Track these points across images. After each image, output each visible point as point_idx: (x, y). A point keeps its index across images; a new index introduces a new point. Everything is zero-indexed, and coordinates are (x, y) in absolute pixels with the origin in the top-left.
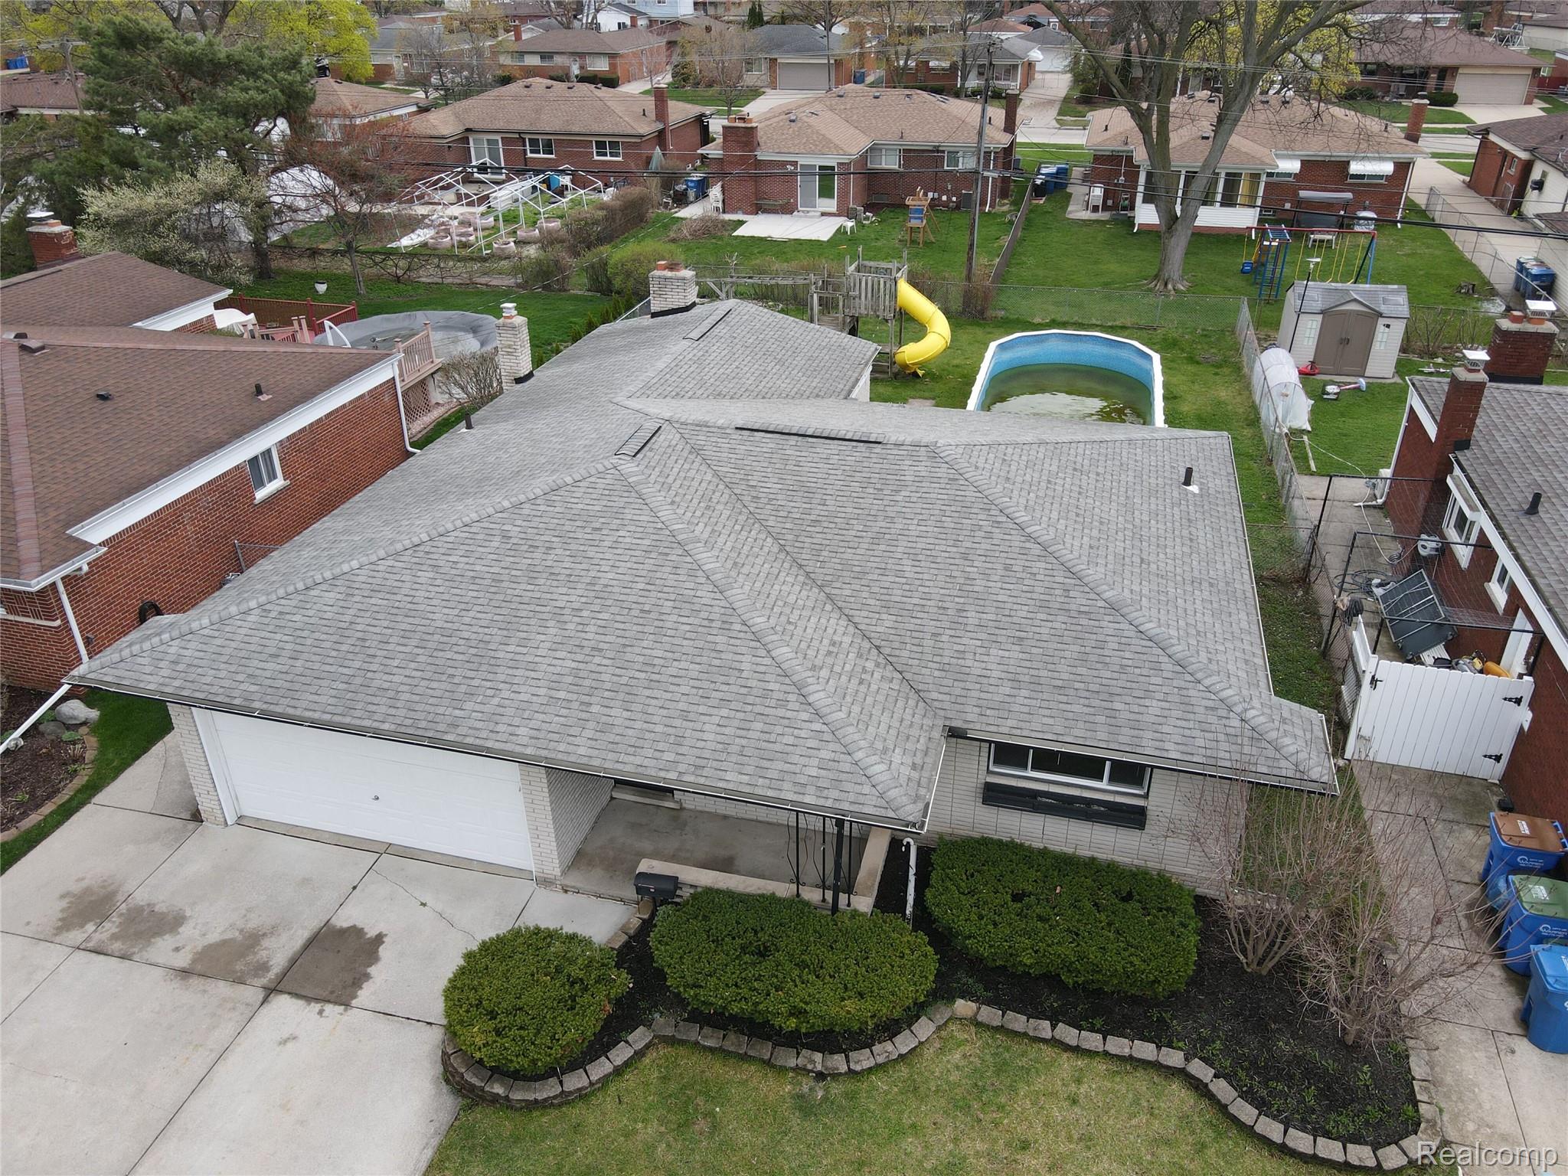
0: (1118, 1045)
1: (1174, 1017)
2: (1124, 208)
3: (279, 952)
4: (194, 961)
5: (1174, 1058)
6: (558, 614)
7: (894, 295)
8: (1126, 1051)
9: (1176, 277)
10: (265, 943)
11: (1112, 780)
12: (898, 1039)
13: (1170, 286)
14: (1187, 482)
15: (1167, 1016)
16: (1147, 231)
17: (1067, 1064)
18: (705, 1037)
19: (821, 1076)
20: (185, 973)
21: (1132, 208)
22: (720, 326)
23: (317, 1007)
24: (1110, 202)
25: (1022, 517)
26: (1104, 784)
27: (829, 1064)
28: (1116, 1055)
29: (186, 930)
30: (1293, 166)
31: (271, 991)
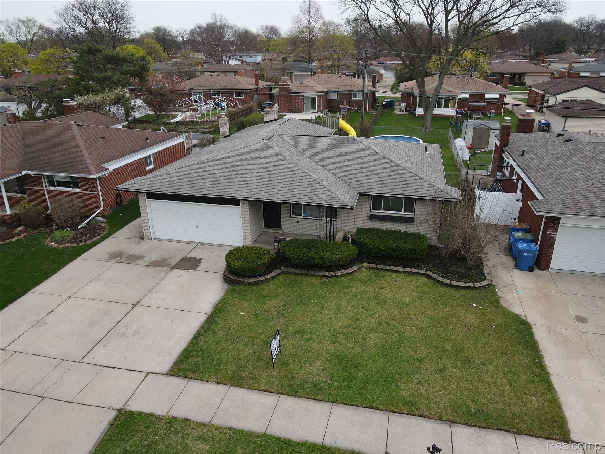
0: (407, 270)
1: (422, 265)
2: (413, 111)
3: (173, 262)
4: (149, 264)
5: (423, 271)
6: (251, 171)
7: (338, 123)
8: (410, 271)
9: (429, 126)
10: (169, 260)
11: (404, 211)
12: (348, 270)
13: (427, 129)
14: (426, 150)
15: (421, 264)
16: (420, 116)
17: (394, 275)
18: (296, 271)
19: (328, 277)
20: (148, 266)
21: (415, 110)
22: (286, 123)
23: (187, 271)
24: (408, 109)
25: (378, 151)
26: (402, 213)
27: (330, 274)
28: (407, 272)
29: (145, 259)
30: (467, 96)
31: (172, 269)
